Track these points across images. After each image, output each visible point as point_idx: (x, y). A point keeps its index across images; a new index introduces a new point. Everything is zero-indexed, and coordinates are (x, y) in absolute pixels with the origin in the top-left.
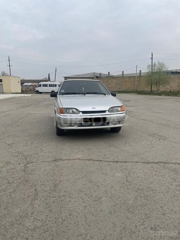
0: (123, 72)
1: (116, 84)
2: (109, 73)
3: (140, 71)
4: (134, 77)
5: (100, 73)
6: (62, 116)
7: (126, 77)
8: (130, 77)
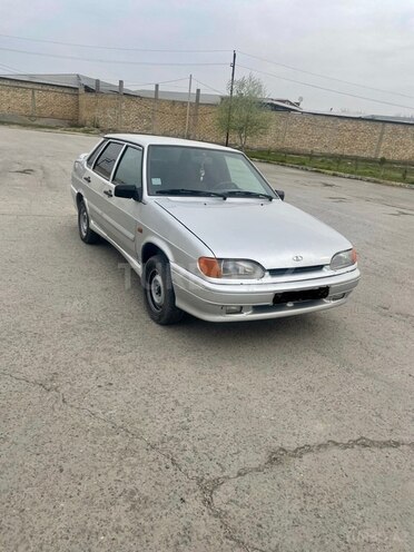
0: (157, 86)
1: (140, 116)
2: (121, 82)
3: (198, 90)
4: (183, 104)
5: (98, 81)
6: (215, 284)
7: (164, 101)
8: (174, 102)
